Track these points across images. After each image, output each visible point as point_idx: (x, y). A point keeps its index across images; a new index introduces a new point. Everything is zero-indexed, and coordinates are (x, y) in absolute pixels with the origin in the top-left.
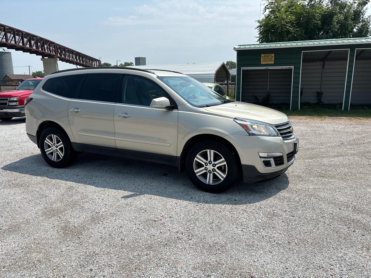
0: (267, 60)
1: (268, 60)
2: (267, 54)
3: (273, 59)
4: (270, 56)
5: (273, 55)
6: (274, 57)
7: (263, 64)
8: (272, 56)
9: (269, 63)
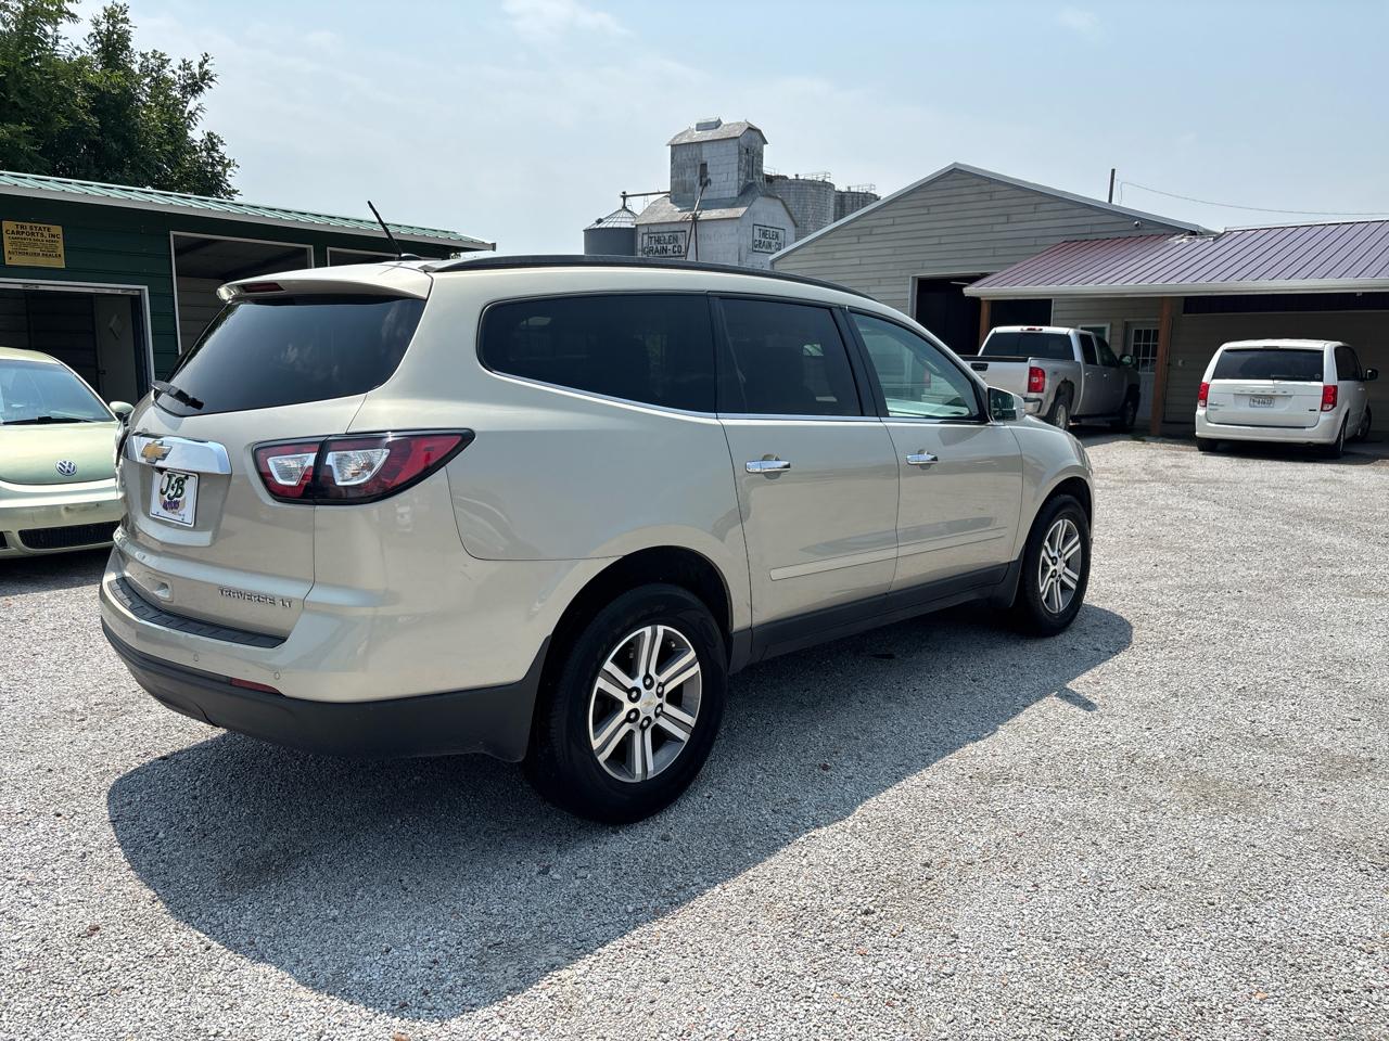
0: (30, 250)
1: (38, 251)
2: (28, 225)
3: (61, 250)
4: (46, 233)
5: (57, 230)
6: (61, 240)
7: (11, 266)
8: (53, 236)
9: (42, 262)
